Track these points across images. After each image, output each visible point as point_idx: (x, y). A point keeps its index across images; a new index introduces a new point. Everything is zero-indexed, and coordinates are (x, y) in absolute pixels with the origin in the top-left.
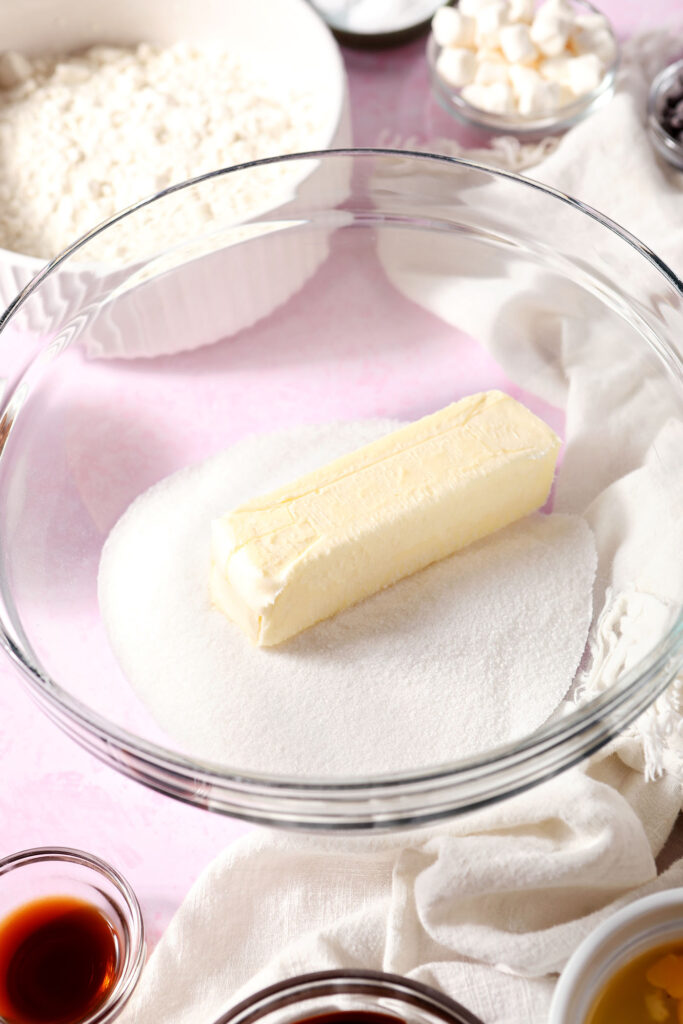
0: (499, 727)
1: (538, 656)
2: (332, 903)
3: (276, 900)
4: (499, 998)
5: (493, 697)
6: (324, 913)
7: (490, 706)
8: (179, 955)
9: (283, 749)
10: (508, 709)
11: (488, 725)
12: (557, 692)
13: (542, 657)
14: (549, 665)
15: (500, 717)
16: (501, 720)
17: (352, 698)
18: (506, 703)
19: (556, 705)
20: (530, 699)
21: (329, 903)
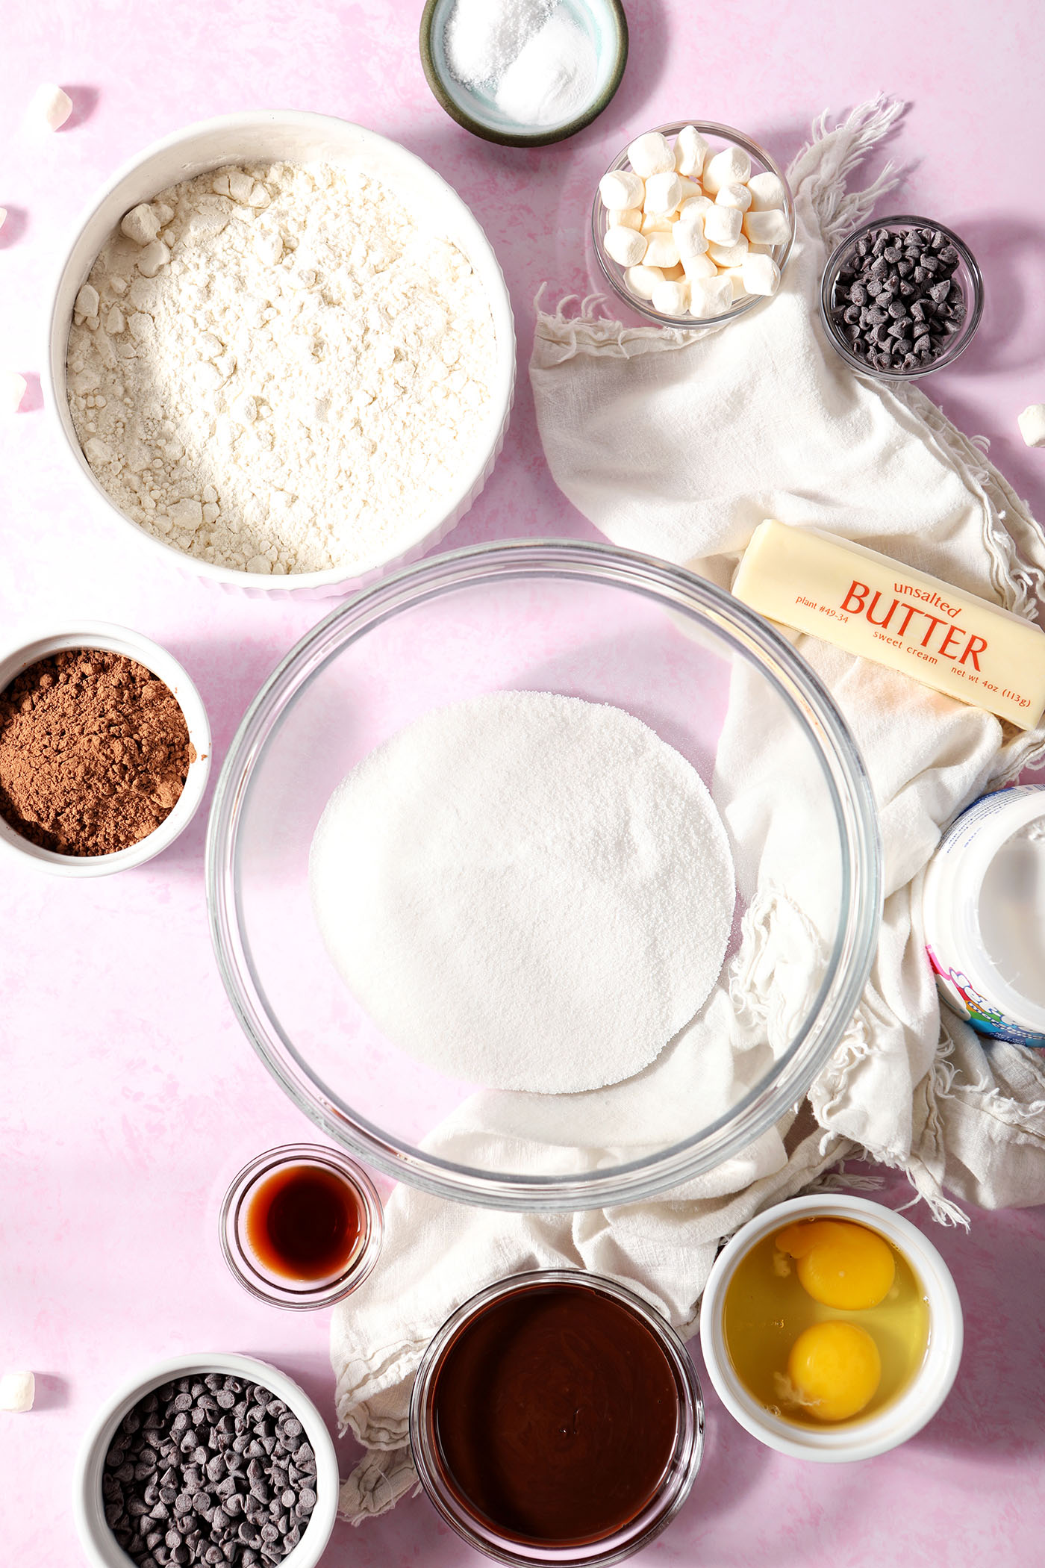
0: (663, 1016)
1: (693, 947)
2: (526, 1149)
3: (484, 1149)
4: (662, 1255)
5: (657, 990)
6: (521, 1155)
7: (655, 999)
8: (407, 1214)
9: (484, 1048)
10: (670, 999)
11: (654, 1017)
12: (710, 978)
13: (696, 946)
14: (702, 954)
15: (663, 1007)
16: (664, 1010)
17: (540, 1000)
18: (668, 994)
19: (710, 991)
20: (688, 987)
21: (524, 1149)
